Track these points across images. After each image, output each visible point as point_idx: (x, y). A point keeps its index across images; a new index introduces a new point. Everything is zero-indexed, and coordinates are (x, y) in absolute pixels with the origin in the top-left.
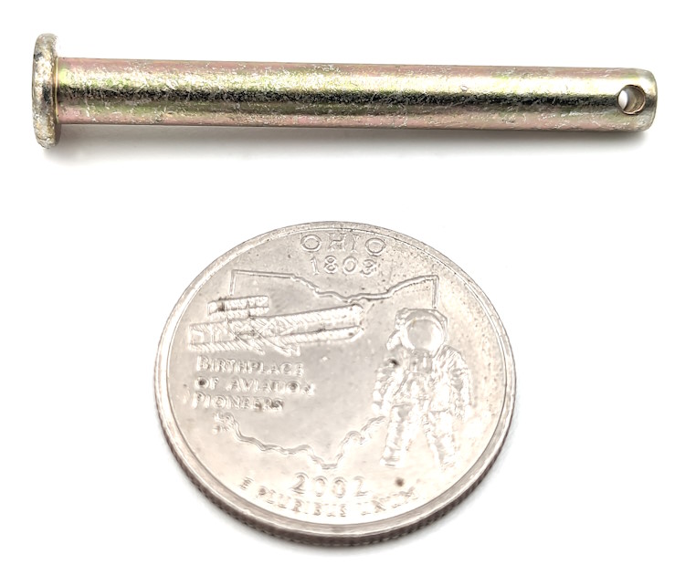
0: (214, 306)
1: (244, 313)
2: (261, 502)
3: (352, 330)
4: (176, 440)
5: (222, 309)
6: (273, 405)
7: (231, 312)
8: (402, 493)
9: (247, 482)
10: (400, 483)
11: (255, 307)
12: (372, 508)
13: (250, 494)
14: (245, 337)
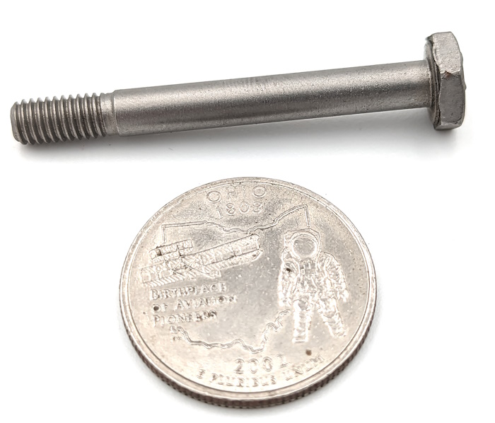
0: (155, 253)
1: (176, 254)
2: (214, 385)
3: (255, 253)
4: (145, 352)
5: (160, 254)
6: (209, 315)
7: (167, 255)
8: (311, 360)
9: (202, 372)
10: (309, 353)
11: (184, 248)
12: (292, 374)
13: (206, 381)
14: (180, 271)
